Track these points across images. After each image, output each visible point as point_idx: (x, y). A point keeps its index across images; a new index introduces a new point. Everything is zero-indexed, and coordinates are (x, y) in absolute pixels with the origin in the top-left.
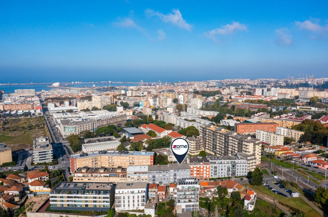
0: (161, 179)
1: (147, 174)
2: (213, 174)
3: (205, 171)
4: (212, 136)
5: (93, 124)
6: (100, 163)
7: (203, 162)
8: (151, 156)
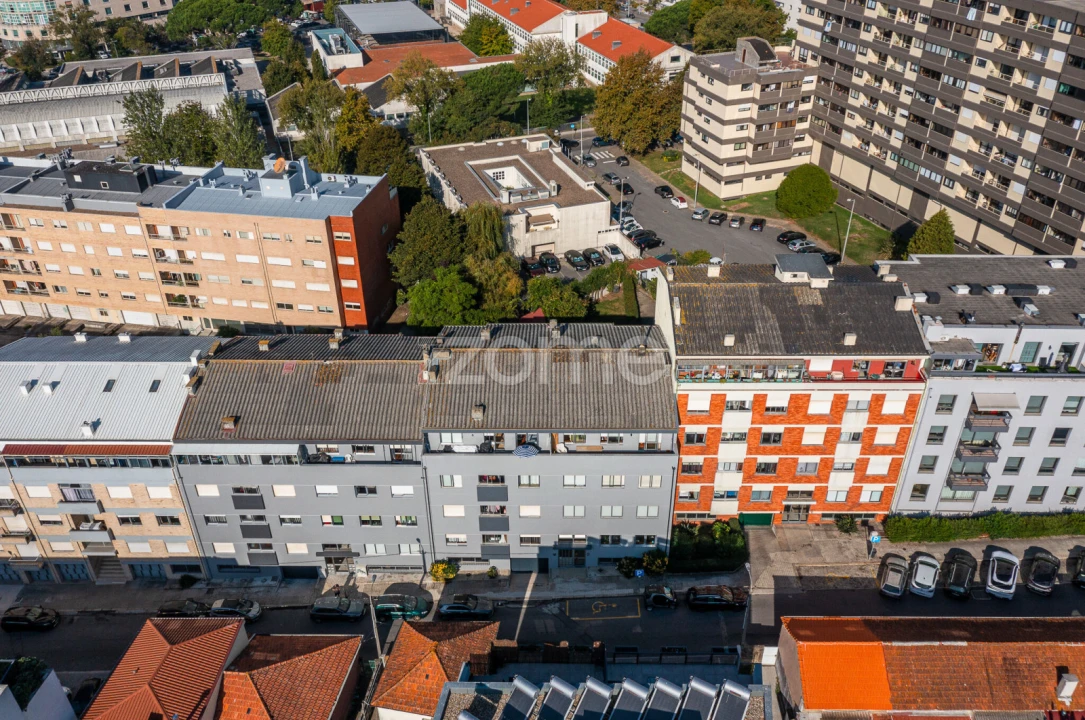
0: (338, 521)
1: (169, 472)
2: (936, 480)
3: (857, 447)
4: (924, 38)
7: (851, 340)
8: (329, 224)
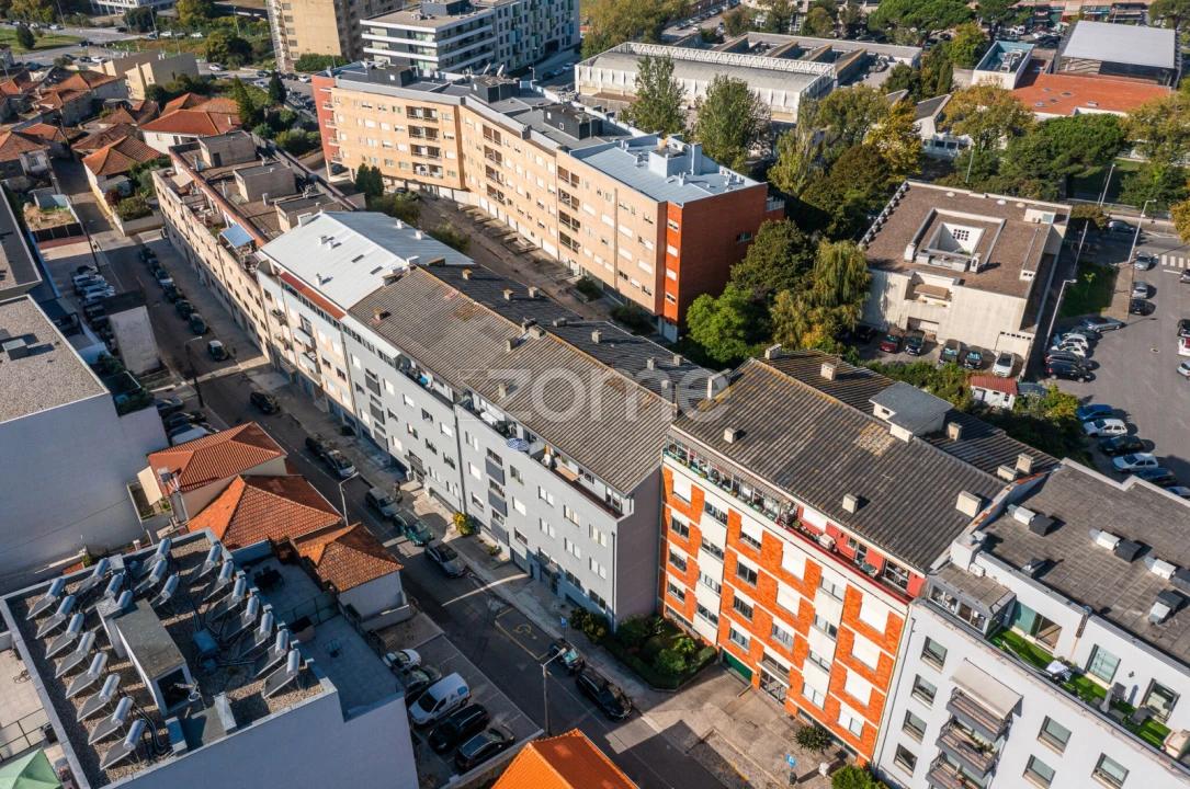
0: (415, 434)
1: (340, 335)
2: (923, 755)
6: (453, 155)
7: (849, 504)
8: (663, 208)
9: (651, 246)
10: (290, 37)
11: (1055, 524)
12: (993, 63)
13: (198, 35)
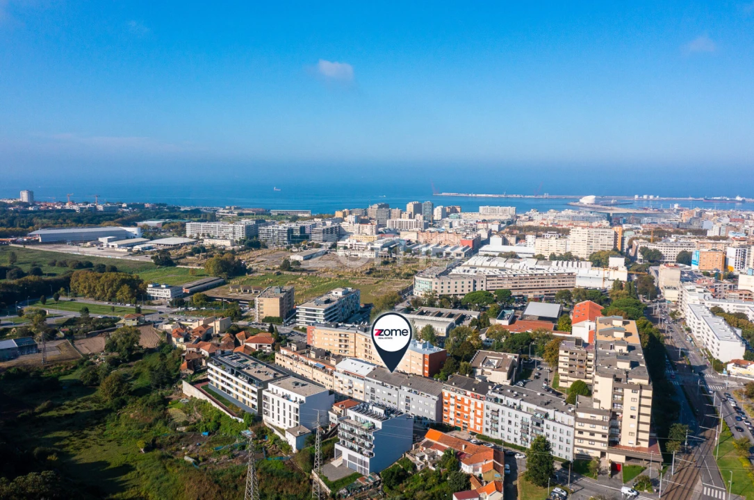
0: (385, 400)
1: (363, 382)
2: (489, 428)
3: (474, 414)
5: (475, 282)
6: (353, 347)
7: (473, 389)
8: (424, 355)
9: (421, 365)
10: (261, 311)
11: (502, 390)
12: (502, 318)
13: (204, 308)
